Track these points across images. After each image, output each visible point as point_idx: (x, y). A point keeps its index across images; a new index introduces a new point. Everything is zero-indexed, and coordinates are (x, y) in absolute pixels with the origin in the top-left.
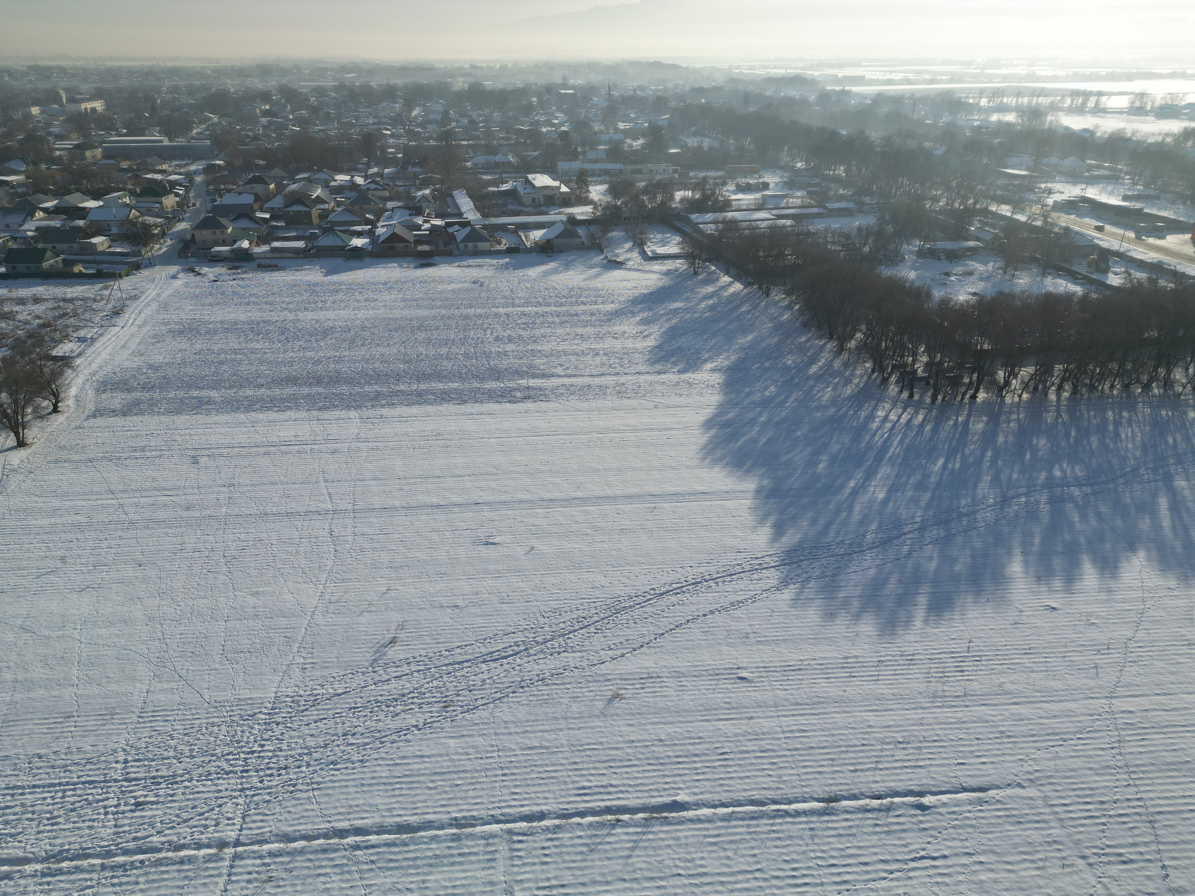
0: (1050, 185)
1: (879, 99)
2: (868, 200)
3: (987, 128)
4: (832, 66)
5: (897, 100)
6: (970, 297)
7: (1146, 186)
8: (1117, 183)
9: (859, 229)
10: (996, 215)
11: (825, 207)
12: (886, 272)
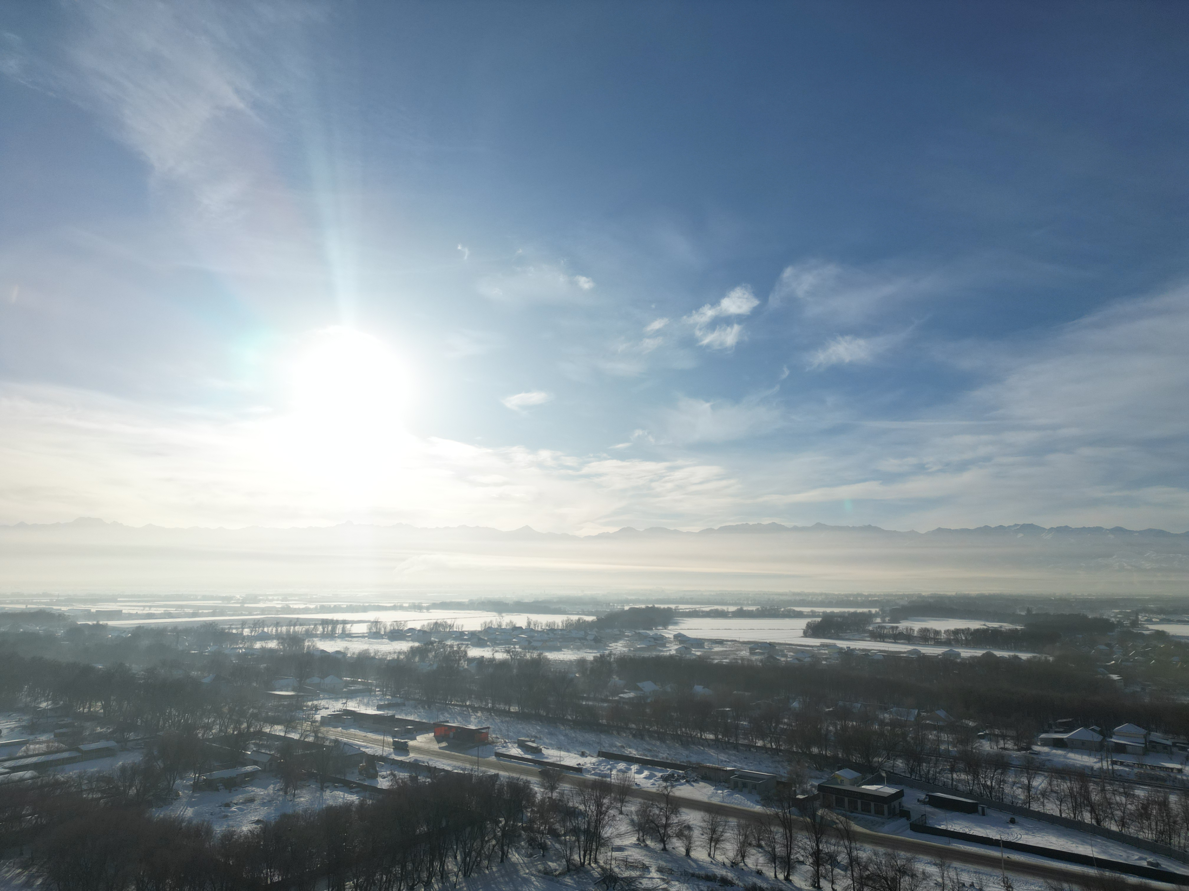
0: (315, 702)
1: (139, 632)
2: (132, 736)
3: (253, 654)
4: (84, 601)
5: (159, 633)
6: (254, 826)
7: (393, 696)
8: (371, 696)
9: (123, 769)
10: (270, 736)
11: (78, 750)
12: (158, 814)
